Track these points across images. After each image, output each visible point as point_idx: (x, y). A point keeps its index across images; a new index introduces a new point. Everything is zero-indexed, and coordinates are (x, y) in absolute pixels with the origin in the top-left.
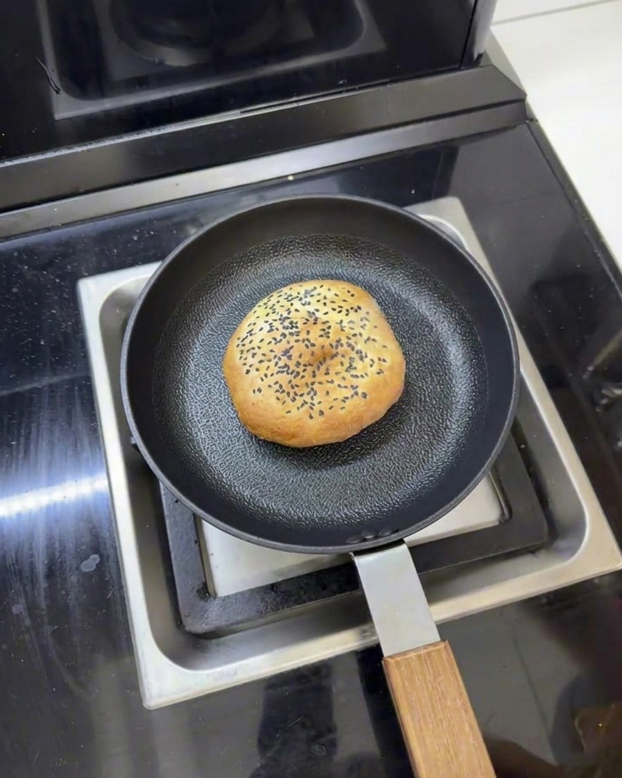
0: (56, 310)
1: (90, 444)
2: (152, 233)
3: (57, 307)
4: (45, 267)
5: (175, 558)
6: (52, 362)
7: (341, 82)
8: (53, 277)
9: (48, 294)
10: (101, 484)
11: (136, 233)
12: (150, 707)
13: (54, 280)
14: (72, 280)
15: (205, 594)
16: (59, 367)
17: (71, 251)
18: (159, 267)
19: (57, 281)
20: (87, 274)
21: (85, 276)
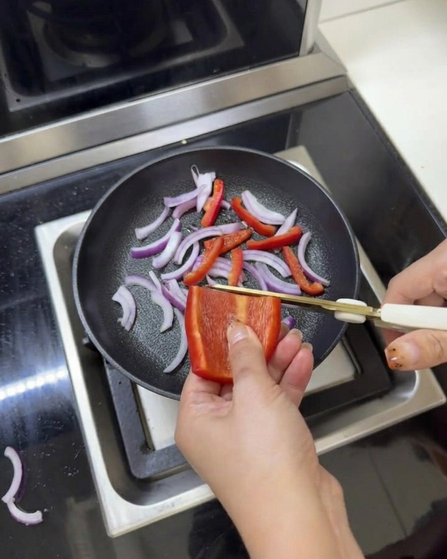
0: (20, 250)
1: (53, 346)
2: (87, 189)
3: (21, 248)
4: (10, 220)
5: (122, 423)
6: (20, 288)
7: (215, 71)
8: (16, 226)
9: (14, 239)
10: (62, 373)
11: (74, 190)
12: (113, 536)
13: (17, 228)
14: (30, 228)
15: (146, 448)
16: (26, 292)
17: (28, 206)
18: (91, 214)
19: (21, 229)
20: (41, 222)
21: (40, 224)
